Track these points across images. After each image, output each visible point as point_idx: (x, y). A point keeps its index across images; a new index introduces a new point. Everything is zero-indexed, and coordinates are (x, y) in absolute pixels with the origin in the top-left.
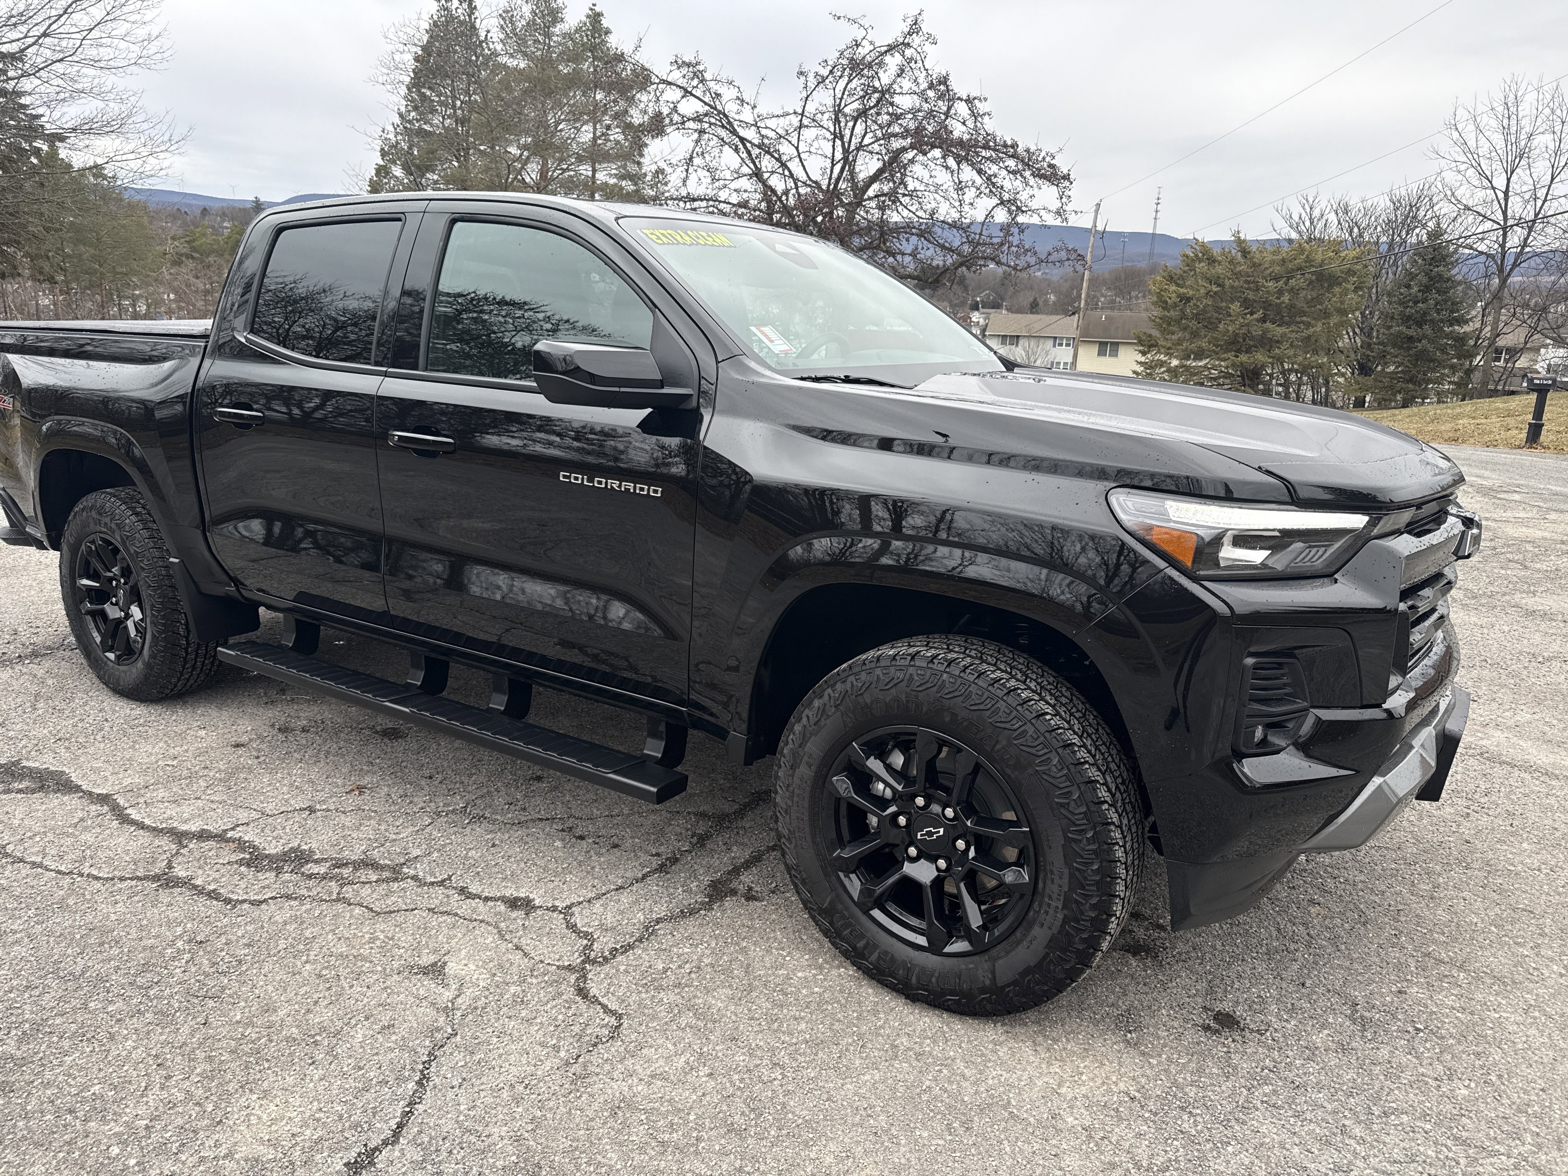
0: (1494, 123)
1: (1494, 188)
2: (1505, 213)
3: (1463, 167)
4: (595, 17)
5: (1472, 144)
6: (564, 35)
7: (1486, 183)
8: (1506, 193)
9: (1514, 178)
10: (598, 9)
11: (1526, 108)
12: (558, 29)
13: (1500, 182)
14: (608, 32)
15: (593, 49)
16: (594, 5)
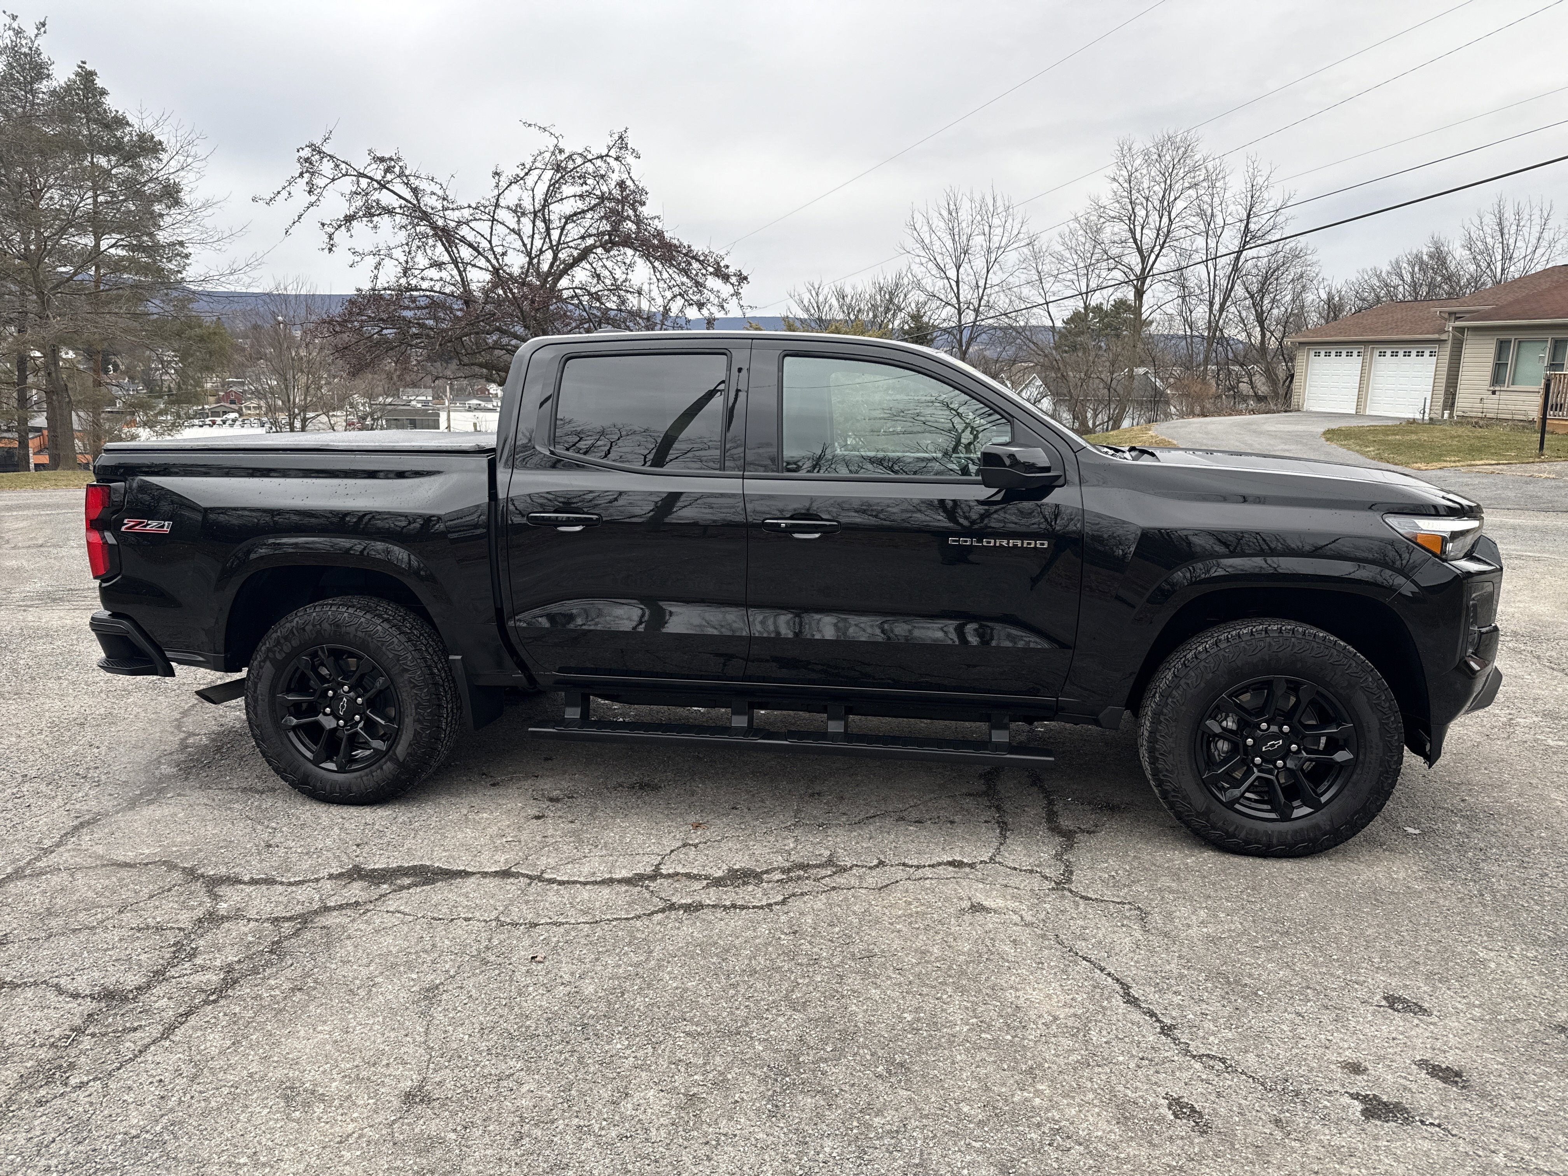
0: (942, 225)
1: (948, 279)
2: (958, 298)
3: (924, 260)
4: (87, 77)
5: (927, 241)
6: (53, 93)
7: (942, 274)
8: (957, 282)
9: (962, 270)
10: (89, 67)
11: (964, 215)
12: (44, 86)
13: (952, 273)
14: (103, 93)
15: (86, 110)
16: (84, 63)
